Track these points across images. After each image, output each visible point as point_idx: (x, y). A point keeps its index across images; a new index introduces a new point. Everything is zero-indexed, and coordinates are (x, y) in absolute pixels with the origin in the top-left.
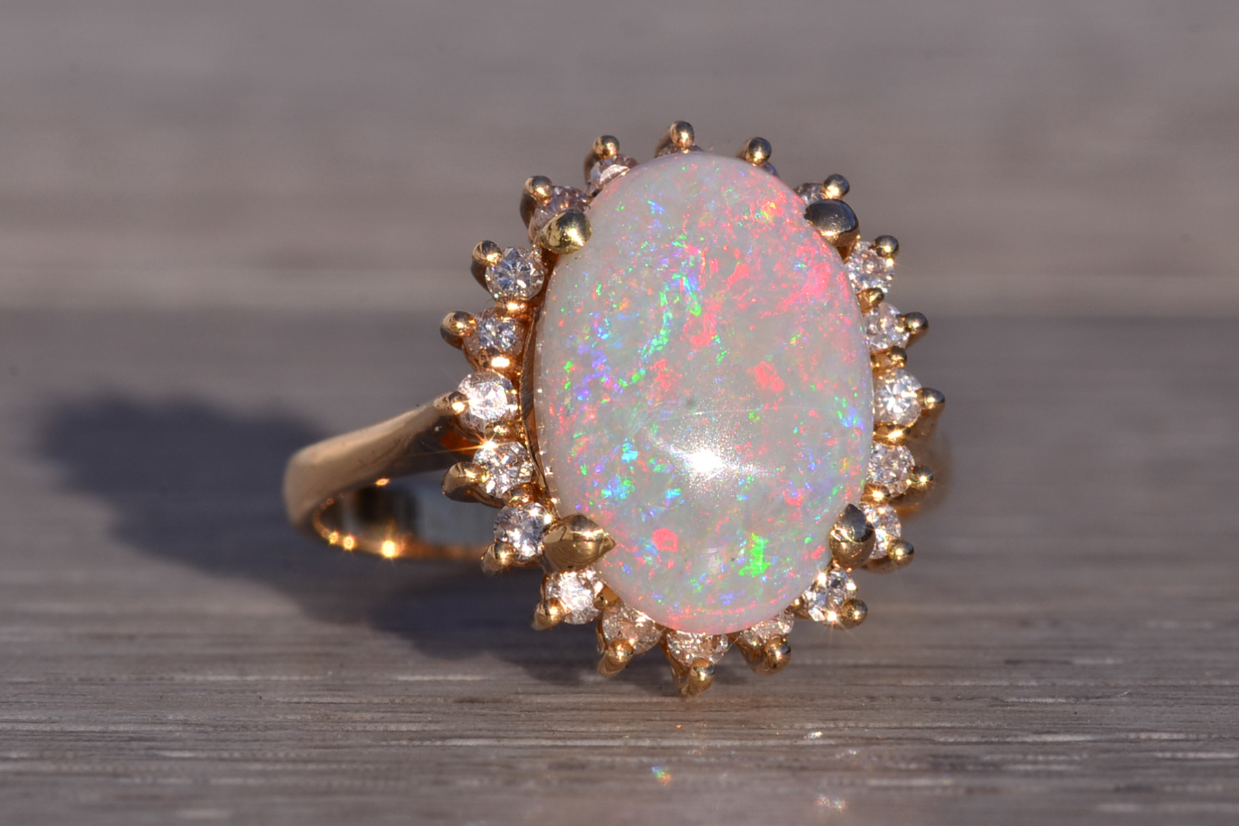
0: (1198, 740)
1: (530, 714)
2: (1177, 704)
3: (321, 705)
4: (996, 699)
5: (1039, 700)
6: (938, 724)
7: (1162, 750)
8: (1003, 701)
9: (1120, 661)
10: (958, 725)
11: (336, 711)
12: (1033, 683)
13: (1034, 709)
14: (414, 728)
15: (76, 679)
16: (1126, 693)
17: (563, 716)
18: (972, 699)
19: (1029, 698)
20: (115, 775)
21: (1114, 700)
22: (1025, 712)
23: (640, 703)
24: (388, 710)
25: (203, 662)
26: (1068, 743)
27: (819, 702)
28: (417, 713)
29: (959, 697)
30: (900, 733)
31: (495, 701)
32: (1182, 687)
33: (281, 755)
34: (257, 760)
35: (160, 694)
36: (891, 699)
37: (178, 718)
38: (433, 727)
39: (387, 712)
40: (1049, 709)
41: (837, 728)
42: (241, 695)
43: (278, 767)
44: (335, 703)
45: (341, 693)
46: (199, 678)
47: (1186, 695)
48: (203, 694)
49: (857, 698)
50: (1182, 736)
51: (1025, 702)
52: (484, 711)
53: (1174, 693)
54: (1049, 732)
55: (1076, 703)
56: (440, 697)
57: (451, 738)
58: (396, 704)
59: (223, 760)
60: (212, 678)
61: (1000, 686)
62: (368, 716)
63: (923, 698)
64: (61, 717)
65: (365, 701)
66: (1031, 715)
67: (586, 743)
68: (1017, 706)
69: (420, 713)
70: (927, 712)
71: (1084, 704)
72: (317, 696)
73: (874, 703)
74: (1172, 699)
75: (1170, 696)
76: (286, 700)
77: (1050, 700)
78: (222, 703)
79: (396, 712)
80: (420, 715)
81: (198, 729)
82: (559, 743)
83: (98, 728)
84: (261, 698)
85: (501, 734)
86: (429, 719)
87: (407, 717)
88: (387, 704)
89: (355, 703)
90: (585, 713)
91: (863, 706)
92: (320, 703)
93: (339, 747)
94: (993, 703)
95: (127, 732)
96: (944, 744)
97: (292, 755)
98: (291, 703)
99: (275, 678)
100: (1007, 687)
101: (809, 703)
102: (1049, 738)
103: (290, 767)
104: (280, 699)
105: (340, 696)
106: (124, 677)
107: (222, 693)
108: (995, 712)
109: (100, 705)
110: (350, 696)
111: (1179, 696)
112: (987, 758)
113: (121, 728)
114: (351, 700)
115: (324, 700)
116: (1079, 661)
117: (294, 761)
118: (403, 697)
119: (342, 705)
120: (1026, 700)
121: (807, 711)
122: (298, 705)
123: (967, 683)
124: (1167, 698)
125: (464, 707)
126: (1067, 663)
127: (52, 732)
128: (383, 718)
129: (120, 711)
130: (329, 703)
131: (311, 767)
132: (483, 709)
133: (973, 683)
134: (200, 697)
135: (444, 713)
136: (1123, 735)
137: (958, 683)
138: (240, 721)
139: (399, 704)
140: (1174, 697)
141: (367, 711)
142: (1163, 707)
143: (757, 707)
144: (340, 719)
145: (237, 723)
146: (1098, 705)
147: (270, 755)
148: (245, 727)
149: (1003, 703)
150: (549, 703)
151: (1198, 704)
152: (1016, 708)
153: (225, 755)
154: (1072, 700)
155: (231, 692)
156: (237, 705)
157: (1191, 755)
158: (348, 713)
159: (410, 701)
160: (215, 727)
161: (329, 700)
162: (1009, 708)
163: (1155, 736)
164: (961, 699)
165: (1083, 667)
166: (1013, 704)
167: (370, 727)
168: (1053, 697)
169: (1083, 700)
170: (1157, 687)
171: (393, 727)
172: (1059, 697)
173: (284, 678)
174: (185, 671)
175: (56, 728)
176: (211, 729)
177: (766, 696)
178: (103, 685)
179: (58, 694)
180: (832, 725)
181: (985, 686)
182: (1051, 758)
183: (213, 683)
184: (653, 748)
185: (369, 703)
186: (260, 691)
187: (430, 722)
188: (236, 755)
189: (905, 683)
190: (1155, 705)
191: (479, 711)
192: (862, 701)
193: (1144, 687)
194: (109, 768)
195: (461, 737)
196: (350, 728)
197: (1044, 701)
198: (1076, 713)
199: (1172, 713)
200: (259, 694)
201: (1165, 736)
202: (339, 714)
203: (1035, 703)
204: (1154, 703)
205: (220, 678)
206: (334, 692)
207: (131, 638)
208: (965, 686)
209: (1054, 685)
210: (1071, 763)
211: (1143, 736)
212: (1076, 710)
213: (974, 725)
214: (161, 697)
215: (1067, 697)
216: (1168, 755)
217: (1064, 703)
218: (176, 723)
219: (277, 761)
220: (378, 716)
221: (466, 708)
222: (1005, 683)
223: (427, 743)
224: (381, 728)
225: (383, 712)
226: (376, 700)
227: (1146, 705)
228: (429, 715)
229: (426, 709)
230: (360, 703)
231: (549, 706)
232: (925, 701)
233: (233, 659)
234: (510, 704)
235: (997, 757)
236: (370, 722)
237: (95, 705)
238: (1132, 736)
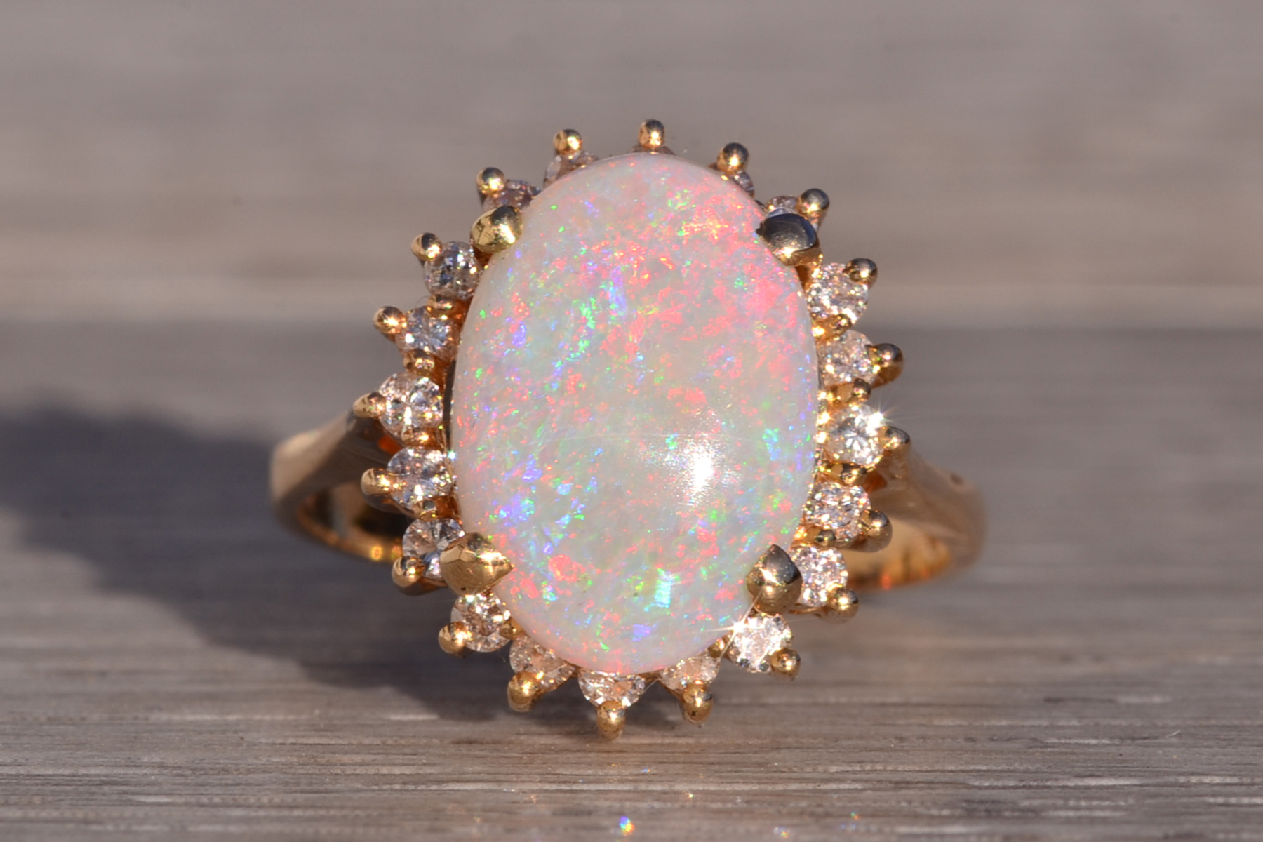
0: (1253, 784)
1: (533, 756)
2: (1230, 745)
3: (308, 746)
4: (1035, 740)
5: (1082, 741)
6: (972, 767)
7: (1214, 795)
8: (1042, 742)
9: (1168, 699)
10: (994, 768)
11: (324, 753)
12: (1075, 723)
13: (1076, 751)
14: (407, 770)
15: (43, 719)
16: (1175, 733)
17: (568, 758)
18: (1009, 740)
19: (1070, 738)
20: (86, 822)
21: (1162, 741)
22: (1066, 753)
23: (650, 745)
24: (380, 751)
25: (180, 700)
26: (1113, 787)
27: (845, 743)
28: (410, 755)
29: (995, 738)
30: (930, 777)
31: (495, 742)
32: (1235, 727)
33: (265, 800)
34: (239, 806)
35: (135, 735)
36: (921, 740)
37: (154, 760)
38: (428, 770)
39: (379, 754)
40: (1091, 750)
41: (863, 771)
42: (221, 735)
43: (262, 813)
44: (322, 745)
45: (329, 734)
46: (176, 717)
47: (1240, 735)
48: (181, 734)
49: (885, 738)
50: (1235, 780)
51: (1066, 744)
52: (483, 753)
53: (1226, 733)
54: (1092, 776)
55: (1121, 745)
56: (436, 737)
57: (448, 782)
58: (388, 745)
59: (202, 805)
60: (190, 718)
61: (1040, 726)
62: (358, 758)
63: (956, 739)
64: (27, 759)
65: (354, 742)
66: (1074, 757)
67: (593, 787)
68: (1058, 747)
69: (414, 755)
70: (961, 754)
71: (1129, 745)
72: (303, 737)
73: (904, 744)
74: (1224, 740)
75: (1222, 737)
76: (270, 741)
77: (1093, 742)
78: (201, 744)
79: (389, 754)
80: (415, 757)
81: (175, 772)
82: (564, 787)
83: (67, 772)
84: (242, 738)
85: (501, 777)
86: (424, 761)
87: (400, 759)
88: (379, 745)
89: (344, 745)
90: (592, 755)
91: (891, 748)
92: (306, 745)
93: (327, 792)
94: (1032, 745)
95: (98, 775)
96: (980, 788)
97: (277, 800)
98: (275, 744)
99: (257, 717)
100: (1046, 727)
101: (833, 744)
102: (1092, 782)
103: (274, 813)
104: (264, 741)
105: (328, 737)
106: (96, 717)
107: (200, 733)
108: (1034, 753)
109: (70, 747)
110: (339, 737)
111: (1231, 737)
112: (1026, 803)
113: (93, 771)
114: (340, 741)
115: (311, 741)
116: (1124, 699)
117: (279, 807)
118: (395, 738)
119: (330, 746)
120: (1067, 741)
121: (832, 753)
122: (282, 746)
123: (1004, 723)
124: (1220, 739)
125: (462, 749)
126: (1111, 701)
127: (18, 775)
128: (374, 760)
129: (90, 753)
130: (315, 744)
131: (297, 813)
132: (482, 750)
133: (1010, 723)
134: (177, 738)
135: (440, 756)
136: (1171, 779)
137: (993, 722)
138: (220, 763)
139: (391, 745)
140: (1227, 738)
141: (357, 753)
142: (1215, 749)
143: (777, 749)
144: (328, 761)
145: (217, 766)
146: (1145, 747)
147: (252, 800)
148: (226, 771)
149: (1042, 745)
150: (554, 745)
151: (1252, 745)
152: (1056, 750)
153: (205, 800)
154: (1116, 741)
155: (211, 732)
156: (217, 747)
157: (1246, 800)
158: (337, 755)
159: (403, 742)
160: (194, 770)
161: (317, 741)
162: (1049, 749)
163: (1207, 780)
164: (996, 740)
165: (1128, 705)
166: (1053, 746)
167: (360, 770)
168: (1096, 738)
169: (1129, 742)
170: (1208, 727)
171: (385, 770)
172: (1103, 738)
173: (268, 718)
174: (160, 709)
175: (22, 771)
176: (189, 772)
177: (787, 736)
178: (73, 724)
179: (25, 735)
180: (858, 768)
181: (1023, 726)
182: (1095, 803)
183: (191, 723)
184: (665, 793)
185: (360, 744)
186: (241, 731)
187: (425, 764)
188: (217, 800)
189: (936, 722)
190: (1206, 747)
191: (478, 753)
192: (890, 742)
193: (1195, 727)
194: (80, 814)
195: (458, 781)
196: (339, 772)
197: (1087, 742)
198: (1121, 755)
199: (1225, 755)
200: (241, 734)
201: (1217, 780)
202: (328, 756)
203: (1076, 744)
204: (1205, 744)
205: (199, 717)
206: (322, 733)
207: (103, 674)
208: (1001, 726)
209: (1097, 724)
210: (1116, 808)
211: (1194, 779)
212: (1121, 752)
213: (1011, 768)
214: (135, 737)
215: (1111, 738)
216: (1221, 800)
217: (1107, 745)
218: (152, 765)
219: (261, 807)
220: (369, 758)
221: (464, 749)
222: (1045, 723)
223: (422, 787)
224: (372, 771)
225: (374, 754)
226: (367, 741)
227: (1197, 747)
228: (424, 757)
229: (420, 751)
230: (350, 744)
231: (553, 748)
232: (958, 742)
233: (212, 698)
234: (512, 745)
235: (1036, 803)
236: (361, 764)
237: (64, 747)
238: (1182, 779)
